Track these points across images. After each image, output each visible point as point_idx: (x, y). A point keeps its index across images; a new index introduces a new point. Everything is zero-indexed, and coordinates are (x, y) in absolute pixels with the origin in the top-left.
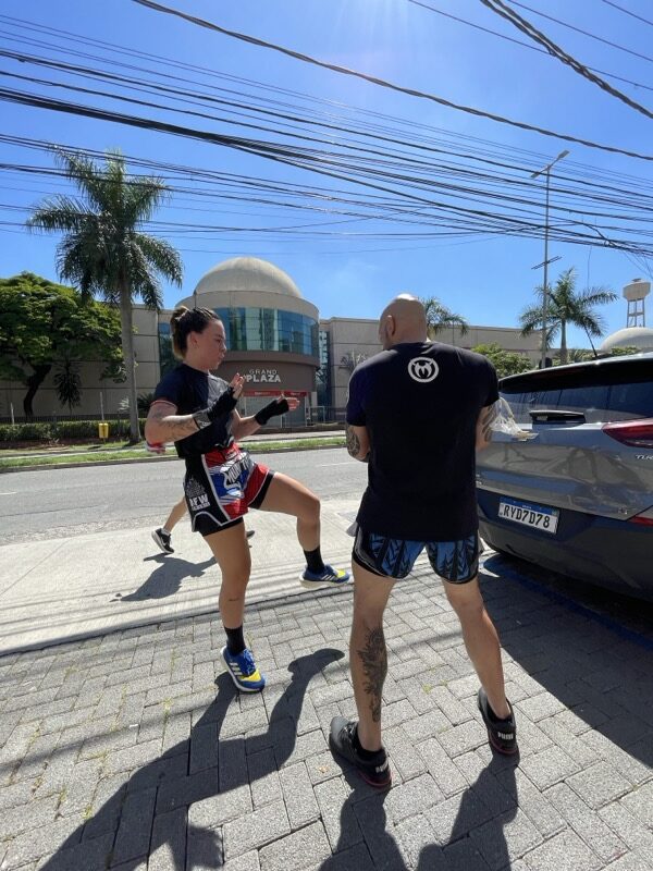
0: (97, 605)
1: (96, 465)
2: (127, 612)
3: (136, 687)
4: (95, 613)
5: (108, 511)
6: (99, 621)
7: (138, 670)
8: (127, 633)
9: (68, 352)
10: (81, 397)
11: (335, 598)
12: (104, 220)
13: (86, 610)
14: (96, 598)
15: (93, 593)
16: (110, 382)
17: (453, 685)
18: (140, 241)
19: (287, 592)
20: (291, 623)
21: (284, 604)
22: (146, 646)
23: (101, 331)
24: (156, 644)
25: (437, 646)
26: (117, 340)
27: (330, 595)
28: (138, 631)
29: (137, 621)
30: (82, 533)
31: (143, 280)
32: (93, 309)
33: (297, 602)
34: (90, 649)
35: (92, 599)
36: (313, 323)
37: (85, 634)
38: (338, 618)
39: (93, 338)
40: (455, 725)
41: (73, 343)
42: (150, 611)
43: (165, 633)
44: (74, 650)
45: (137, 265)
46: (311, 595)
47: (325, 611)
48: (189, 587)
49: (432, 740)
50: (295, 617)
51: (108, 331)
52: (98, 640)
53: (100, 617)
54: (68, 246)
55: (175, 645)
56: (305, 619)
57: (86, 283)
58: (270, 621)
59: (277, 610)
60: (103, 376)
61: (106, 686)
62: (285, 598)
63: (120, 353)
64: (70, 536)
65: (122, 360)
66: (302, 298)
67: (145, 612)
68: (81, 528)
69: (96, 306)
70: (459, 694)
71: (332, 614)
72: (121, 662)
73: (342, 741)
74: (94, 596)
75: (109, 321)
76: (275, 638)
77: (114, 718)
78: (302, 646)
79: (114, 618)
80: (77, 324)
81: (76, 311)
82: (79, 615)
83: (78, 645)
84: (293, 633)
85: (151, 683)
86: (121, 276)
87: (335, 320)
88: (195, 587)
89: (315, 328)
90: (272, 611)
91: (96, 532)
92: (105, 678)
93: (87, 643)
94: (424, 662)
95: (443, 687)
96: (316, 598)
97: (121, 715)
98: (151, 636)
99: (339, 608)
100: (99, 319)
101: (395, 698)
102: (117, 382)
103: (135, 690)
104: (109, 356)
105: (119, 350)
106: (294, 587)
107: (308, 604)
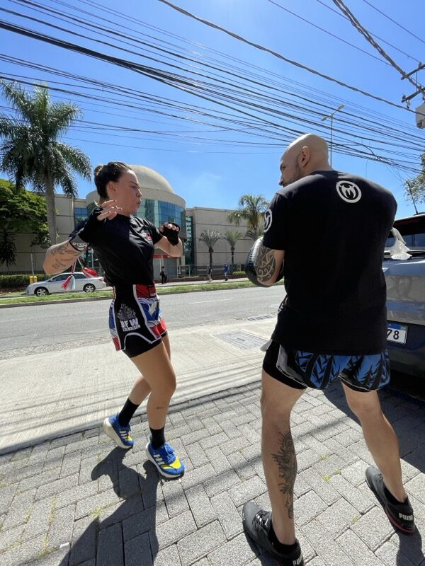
0: (26, 417)
1: (27, 305)
2: (54, 422)
3: (64, 499)
4: (25, 425)
5: (37, 339)
6: (28, 432)
7: (67, 480)
8: (55, 443)
9: (6, 226)
10: (16, 258)
11: (227, 399)
12: (33, 131)
13: (17, 423)
14: (27, 411)
15: (24, 406)
16: (38, 248)
17: (346, 472)
18: (61, 148)
19: (189, 397)
20: (197, 423)
21: (188, 407)
22: (74, 453)
23: (31, 212)
24: (82, 452)
25: (320, 436)
26: (43, 218)
27: (223, 398)
28: (65, 439)
29: (64, 430)
30: (15, 356)
31: (62, 175)
32: (25, 196)
33: (197, 405)
34: (20, 460)
35: (22, 412)
36: (182, 210)
37: (16, 446)
38: (234, 417)
39: (25, 217)
40: (362, 514)
41: (9, 219)
42: (75, 420)
43: (89, 440)
44: (5, 462)
45: (58, 164)
46: (207, 398)
47: (221, 411)
48: (107, 397)
49: (348, 531)
50: (198, 417)
51: (37, 212)
52: (28, 451)
53: (30, 429)
54: (5, 148)
55: (100, 451)
56: (207, 420)
57: (19, 176)
58: (179, 423)
59: (183, 412)
60: (33, 244)
61: (36, 500)
62: (187, 402)
63: (45, 227)
64: (5, 358)
65: (47, 232)
66: (174, 193)
67: (70, 421)
68: (15, 352)
69: (28, 194)
70: (355, 482)
71: (227, 414)
72: (50, 473)
73: (257, 530)
74: (24, 409)
75: (37, 205)
76: (186, 438)
77: (43, 537)
78: (210, 444)
79: (43, 428)
80: (13, 206)
81: (12, 197)
82: (11, 428)
83: (9, 457)
84: (202, 433)
85: (79, 493)
86: (46, 172)
87: (196, 209)
88: (112, 396)
89: (183, 214)
90: (179, 414)
91: (27, 354)
92: (34, 490)
93: (18, 455)
94: (314, 452)
95: (338, 475)
96: (213, 400)
97: (52, 532)
98: (77, 444)
99: (231, 408)
100: (30, 203)
101: (304, 491)
102: (44, 248)
103: (65, 503)
104: (37, 229)
105: (45, 225)
106: (193, 393)
107: (207, 406)
